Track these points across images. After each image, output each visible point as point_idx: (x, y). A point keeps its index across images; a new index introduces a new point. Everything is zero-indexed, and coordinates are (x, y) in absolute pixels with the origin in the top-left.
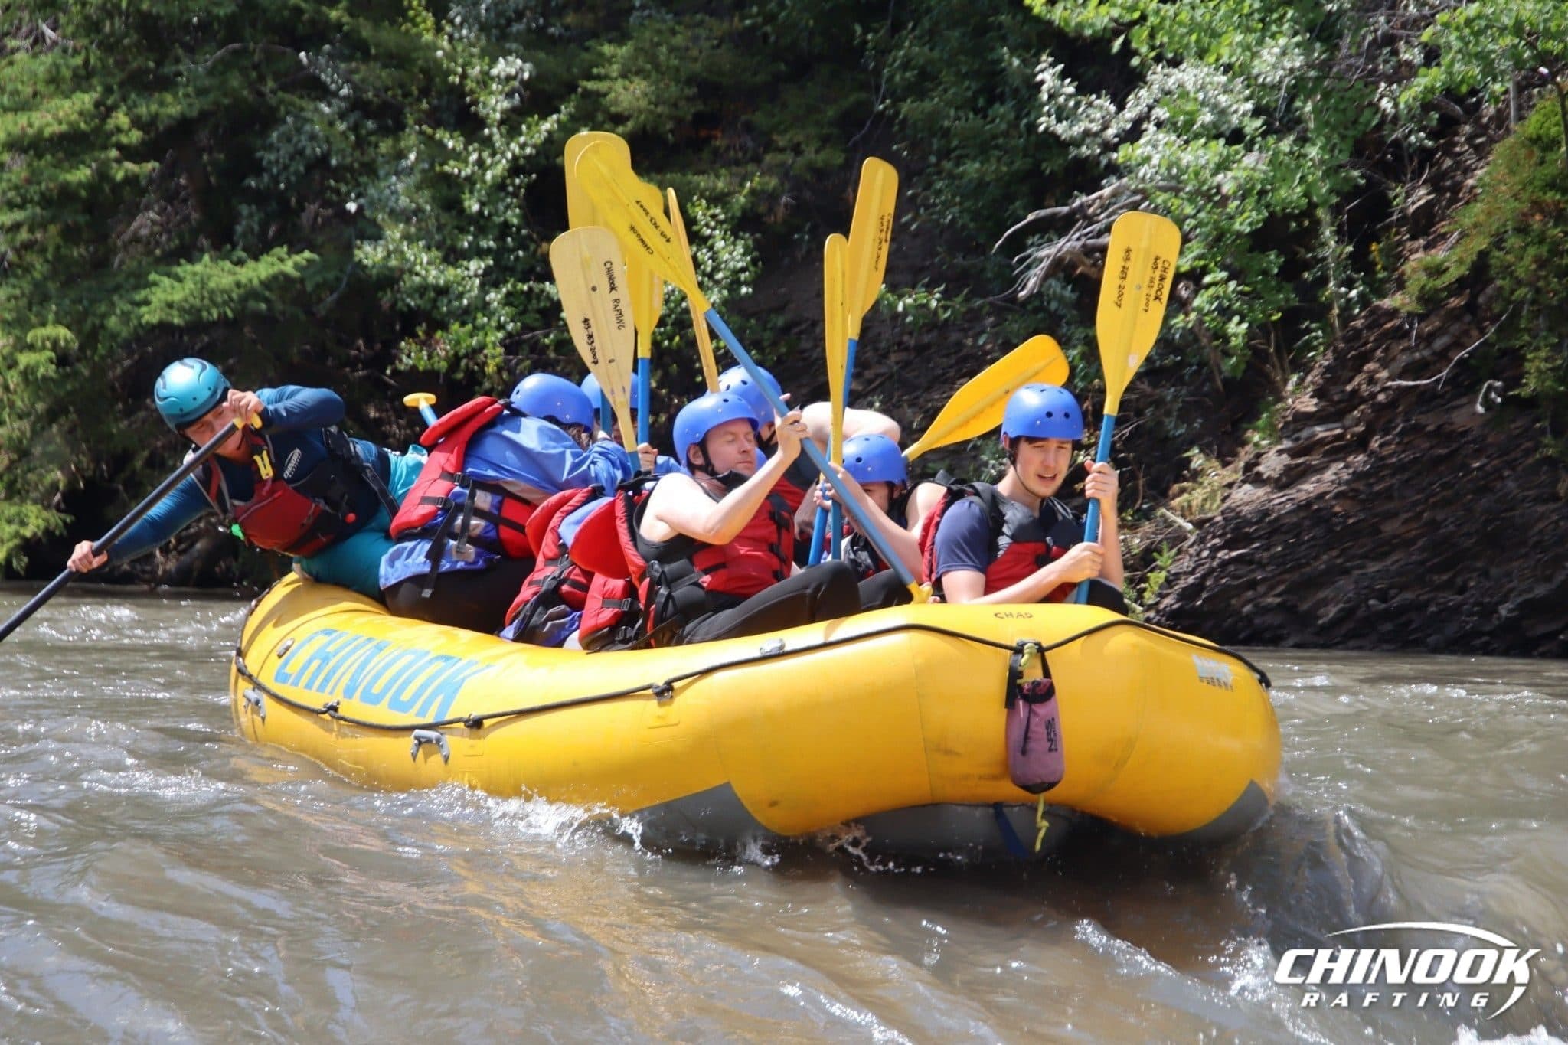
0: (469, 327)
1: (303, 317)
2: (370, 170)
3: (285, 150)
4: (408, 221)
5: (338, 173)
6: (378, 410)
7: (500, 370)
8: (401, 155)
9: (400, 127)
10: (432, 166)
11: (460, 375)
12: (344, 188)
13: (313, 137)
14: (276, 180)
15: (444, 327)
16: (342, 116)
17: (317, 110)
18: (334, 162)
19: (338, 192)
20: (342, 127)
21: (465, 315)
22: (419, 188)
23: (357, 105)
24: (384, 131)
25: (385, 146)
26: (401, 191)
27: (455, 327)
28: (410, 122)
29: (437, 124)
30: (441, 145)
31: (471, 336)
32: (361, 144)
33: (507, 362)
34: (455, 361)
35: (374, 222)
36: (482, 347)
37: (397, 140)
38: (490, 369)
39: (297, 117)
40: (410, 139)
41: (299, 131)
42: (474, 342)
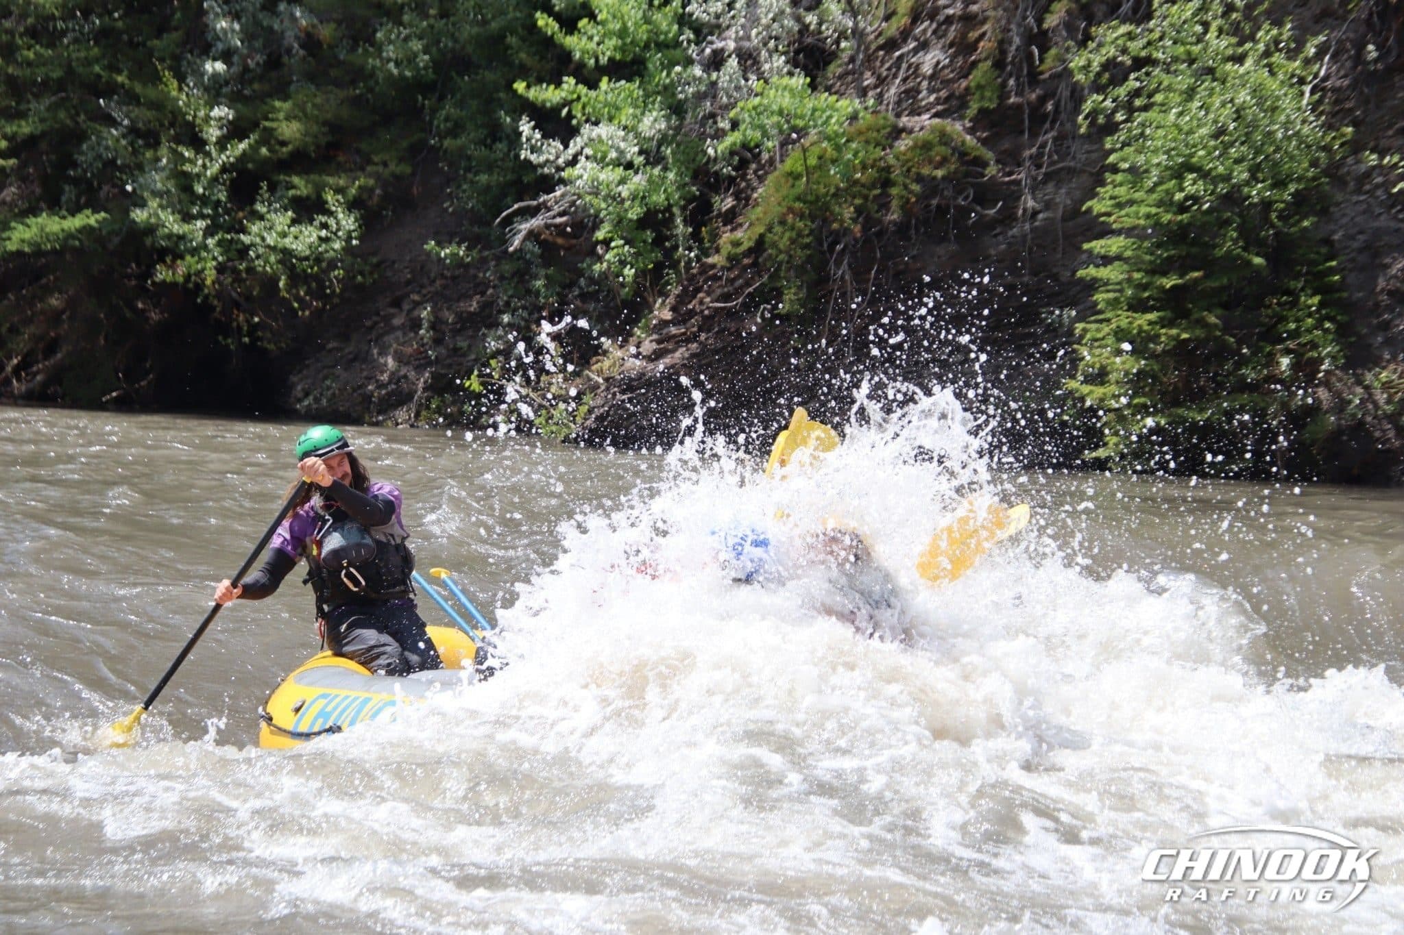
0: (196, 258)
1: (100, 250)
2: (140, 167)
3: (90, 155)
4: (161, 197)
5: (121, 169)
6: (144, 303)
7: (213, 283)
8: (158, 160)
9: (156, 145)
10: (176, 166)
11: (191, 285)
12: (124, 177)
13: (107, 148)
14: (85, 171)
15: (182, 258)
16: (124, 136)
17: (110, 132)
18: (119, 162)
19: (121, 179)
20: (124, 142)
21: (194, 252)
22: (168, 178)
23: (133, 131)
24: (148, 146)
25: (149, 154)
26: (158, 180)
27: (188, 258)
28: (163, 140)
29: (178, 143)
30: (182, 155)
31: (197, 263)
32: (135, 152)
33: (218, 278)
34: (188, 277)
35: (142, 198)
36: (203, 269)
37: (156, 150)
38: (208, 282)
39: (98, 137)
40: (164, 151)
41: (99, 144)
42: (199, 267)
